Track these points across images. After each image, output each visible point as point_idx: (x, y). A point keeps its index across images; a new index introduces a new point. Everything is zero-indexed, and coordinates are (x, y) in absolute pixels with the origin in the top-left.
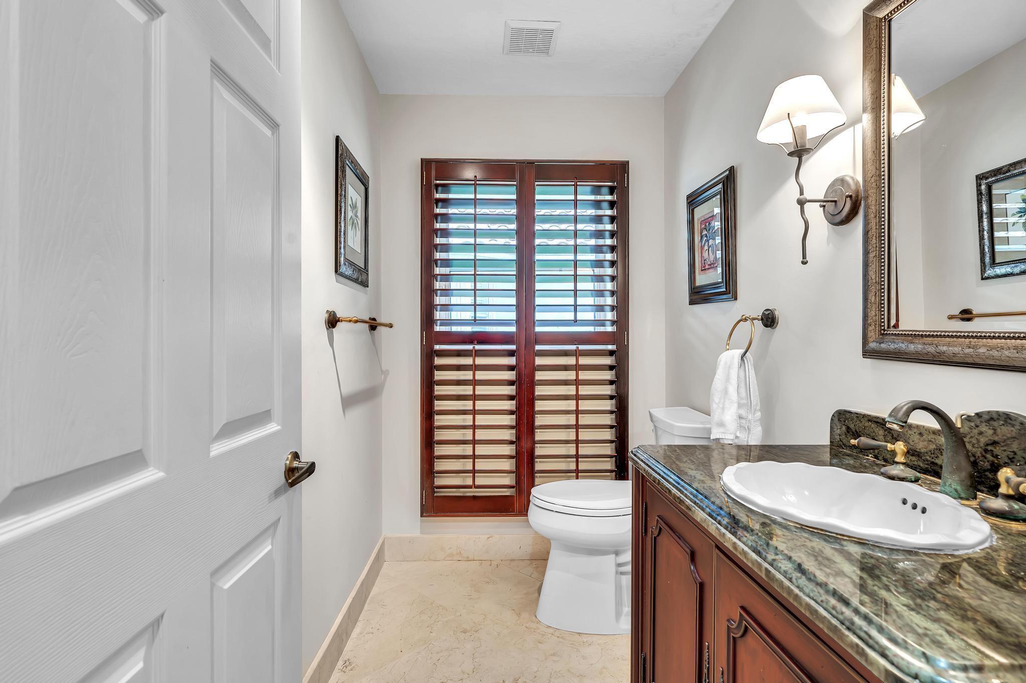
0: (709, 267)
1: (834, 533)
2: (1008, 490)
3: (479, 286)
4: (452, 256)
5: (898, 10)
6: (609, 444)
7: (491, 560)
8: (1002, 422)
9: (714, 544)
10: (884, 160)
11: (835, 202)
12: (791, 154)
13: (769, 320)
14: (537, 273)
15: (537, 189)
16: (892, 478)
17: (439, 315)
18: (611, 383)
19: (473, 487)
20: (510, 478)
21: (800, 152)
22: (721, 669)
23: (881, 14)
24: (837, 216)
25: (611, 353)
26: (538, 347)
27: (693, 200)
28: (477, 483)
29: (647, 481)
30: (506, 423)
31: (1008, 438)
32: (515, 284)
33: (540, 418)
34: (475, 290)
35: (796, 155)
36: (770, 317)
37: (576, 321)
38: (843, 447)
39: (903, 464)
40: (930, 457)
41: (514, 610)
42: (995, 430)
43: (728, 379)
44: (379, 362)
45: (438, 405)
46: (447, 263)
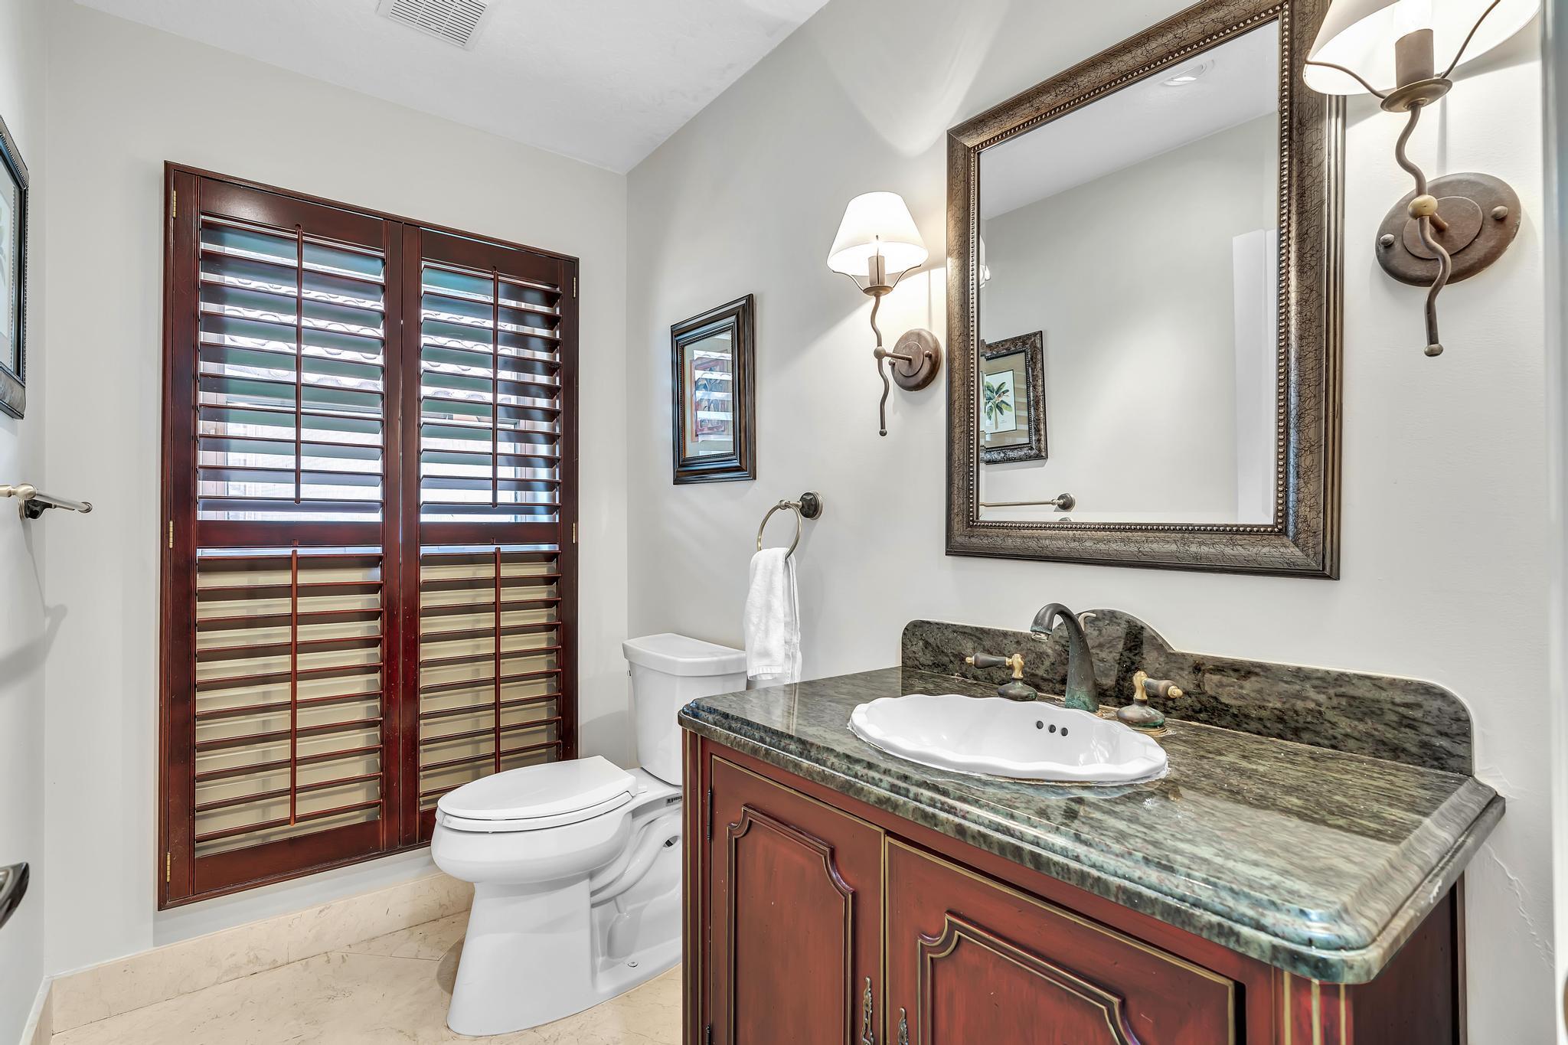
0: (709, 432)
1: (1053, 781)
2: (1142, 696)
3: (307, 434)
4: (230, 370)
5: (994, 142)
6: (544, 703)
7: (326, 953)
8: (1107, 622)
9: (882, 831)
10: (973, 317)
11: (910, 360)
12: (867, 291)
13: (810, 508)
14: (423, 420)
15: (426, 274)
16: (1015, 698)
17: (206, 488)
18: (548, 604)
19: (292, 821)
20: (367, 791)
21: (877, 289)
22: (903, 1010)
23: (970, 142)
24: (911, 378)
25: (549, 557)
26: (425, 550)
27: (682, 336)
28: (299, 812)
29: (711, 754)
30: (358, 690)
31: (1114, 639)
32: (380, 435)
33: (426, 674)
34: (298, 442)
35: (873, 292)
36: (813, 503)
37: (495, 504)
38: (920, 667)
39: (1021, 680)
40: (1029, 668)
41: (400, 1031)
42: (1100, 631)
43: (770, 589)
44: (41, 593)
45: (204, 672)
46: (218, 383)
